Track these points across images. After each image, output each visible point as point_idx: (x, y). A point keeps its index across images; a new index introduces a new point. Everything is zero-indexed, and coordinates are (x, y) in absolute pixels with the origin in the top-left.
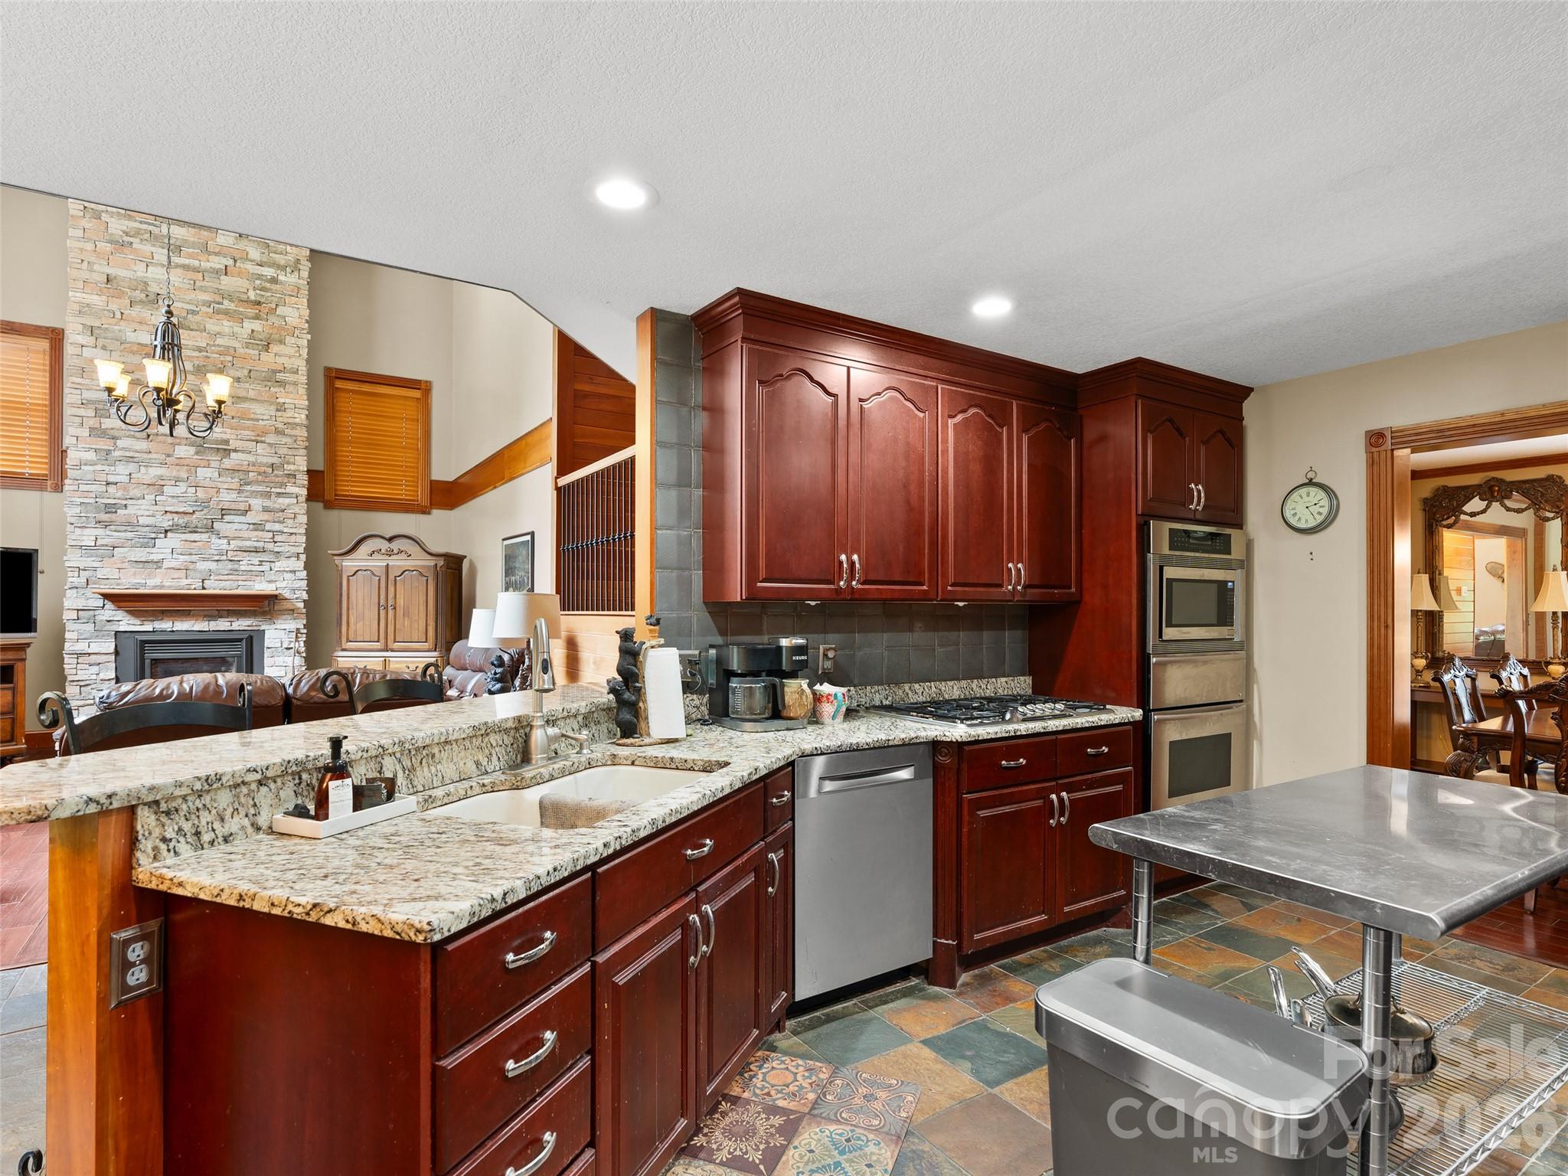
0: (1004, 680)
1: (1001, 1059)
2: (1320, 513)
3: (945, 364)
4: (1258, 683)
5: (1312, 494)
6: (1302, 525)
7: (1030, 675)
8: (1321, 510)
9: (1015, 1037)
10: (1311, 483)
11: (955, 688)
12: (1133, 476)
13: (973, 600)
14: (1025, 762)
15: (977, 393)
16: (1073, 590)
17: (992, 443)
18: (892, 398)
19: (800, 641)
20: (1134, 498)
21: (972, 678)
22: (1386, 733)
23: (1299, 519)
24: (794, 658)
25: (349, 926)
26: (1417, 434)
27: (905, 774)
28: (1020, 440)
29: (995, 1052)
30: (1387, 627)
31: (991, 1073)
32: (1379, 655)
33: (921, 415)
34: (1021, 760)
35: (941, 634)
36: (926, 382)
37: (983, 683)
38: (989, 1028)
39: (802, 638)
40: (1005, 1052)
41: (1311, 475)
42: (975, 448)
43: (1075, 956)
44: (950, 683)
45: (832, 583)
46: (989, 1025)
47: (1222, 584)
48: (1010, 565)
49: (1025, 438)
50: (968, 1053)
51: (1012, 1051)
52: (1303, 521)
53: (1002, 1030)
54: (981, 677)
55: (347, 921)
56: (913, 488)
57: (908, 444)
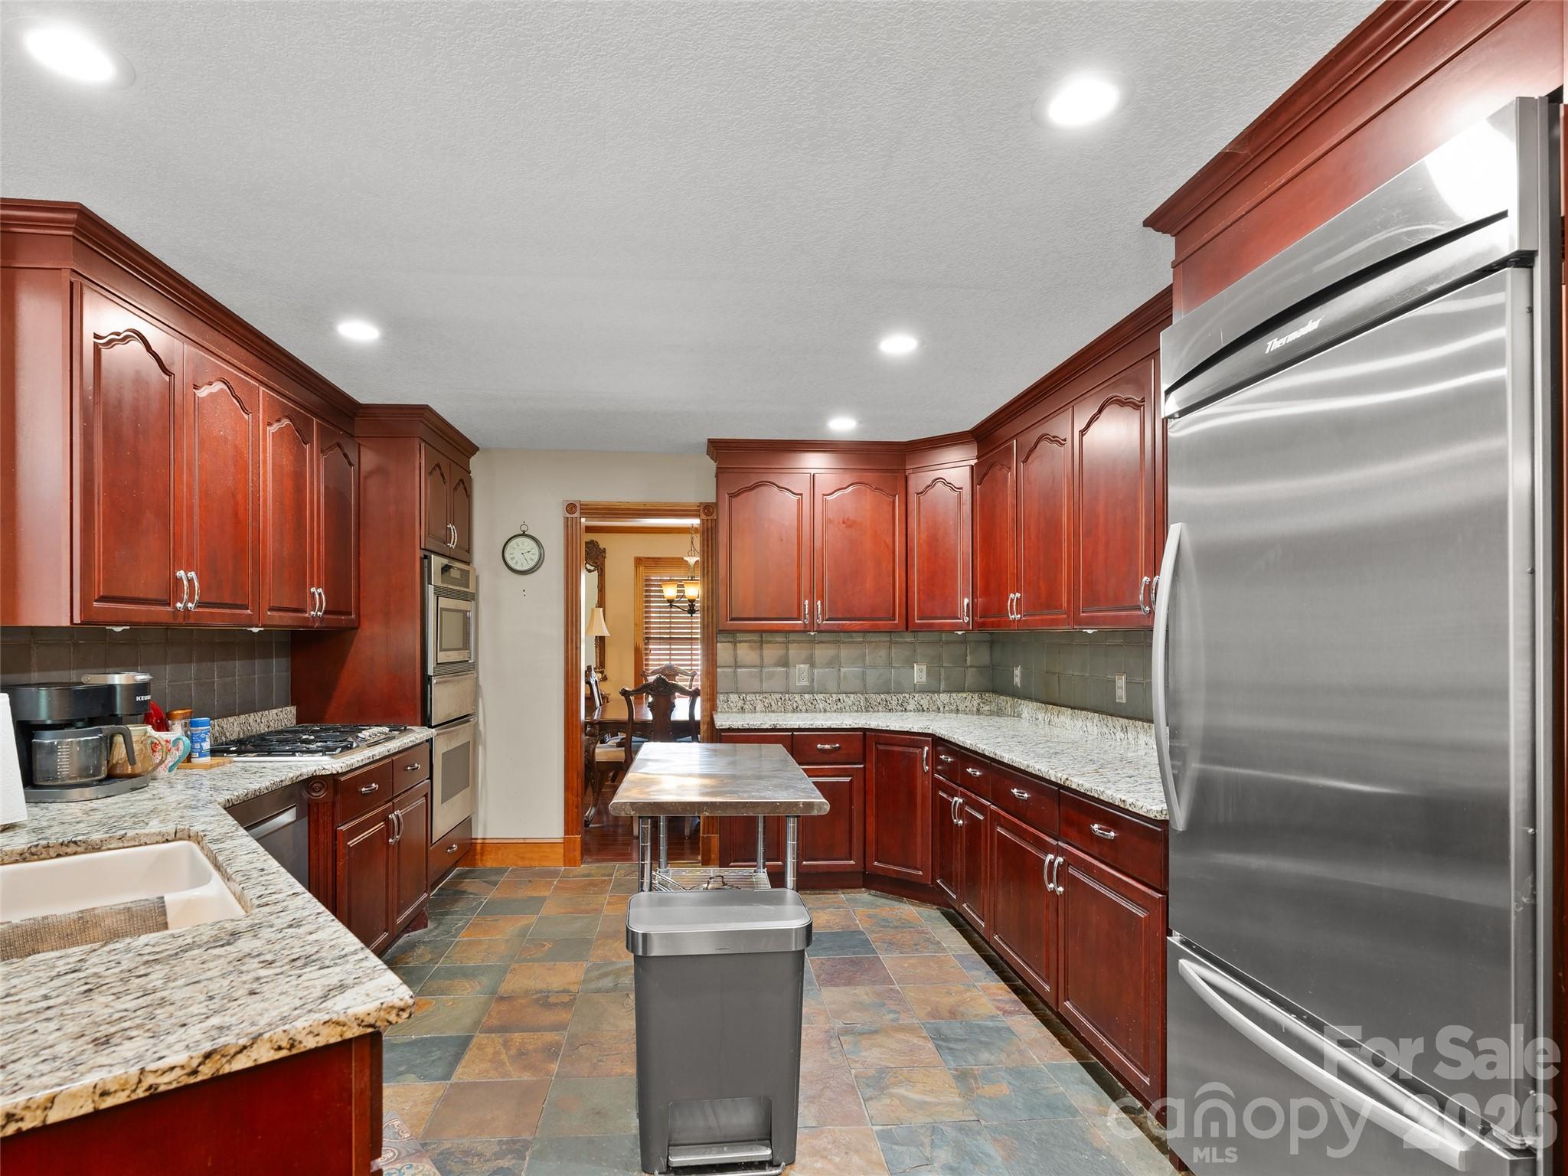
0: (274, 711)
1: (433, 1058)
2: (531, 559)
3: (263, 364)
4: (482, 698)
5: (526, 544)
6: (518, 568)
7: (292, 705)
8: (532, 557)
9: (422, 1039)
10: (524, 534)
11: (235, 724)
12: (417, 513)
13: (270, 626)
14: (377, 786)
15: (290, 404)
16: (353, 616)
17: (299, 458)
18: (222, 390)
19: (141, 677)
20: (417, 534)
21: (248, 712)
22: (577, 726)
23: (517, 563)
24: (138, 699)
25: (284, 1053)
26: (596, 509)
27: (287, 817)
28: (318, 460)
29: (422, 1056)
30: (577, 648)
31: (440, 1071)
32: (572, 668)
33: (246, 417)
34: (374, 785)
35: (220, 663)
36: (250, 381)
37: (257, 716)
38: (395, 1044)
39: (143, 672)
40: (430, 1052)
41: (524, 528)
42: (287, 462)
43: (407, 963)
44: (231, 719)
45: (169, 605)
46: (395, 1042)
47: (465, 612)
48: (313, 590)
49: (322, 462)
50: (402, 1069)
51: (434, 1049)
52: (519, 564)
53: (410, 1040)
54: (255, 711)
55: (280, 1048)
56: (240, 497)
57: (236, 447)
